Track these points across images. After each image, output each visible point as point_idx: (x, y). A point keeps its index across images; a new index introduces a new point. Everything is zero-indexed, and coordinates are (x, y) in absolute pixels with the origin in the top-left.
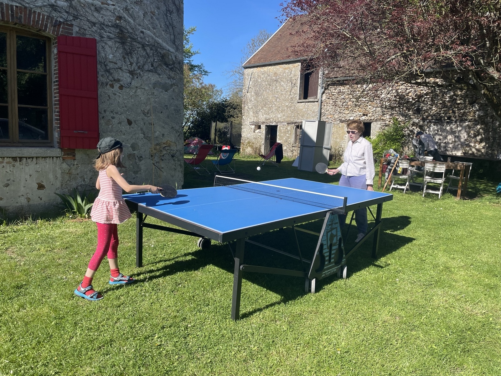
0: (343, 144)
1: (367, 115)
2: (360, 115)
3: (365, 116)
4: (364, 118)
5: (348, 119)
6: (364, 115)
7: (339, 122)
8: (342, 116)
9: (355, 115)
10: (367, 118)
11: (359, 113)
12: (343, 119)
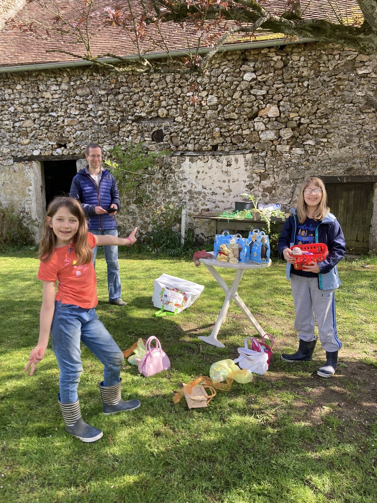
0: (27, 206)
1: (65, 146)
2: (52, 145)
3: (63, 148)
4: (59, 151)
5: (29, 155)
6: (60, 146)
7: (11, 161)
8: (17, 149)
9: (41, 147)
10: (66, 152)
11: (50, 143)
12: (20, 155)
